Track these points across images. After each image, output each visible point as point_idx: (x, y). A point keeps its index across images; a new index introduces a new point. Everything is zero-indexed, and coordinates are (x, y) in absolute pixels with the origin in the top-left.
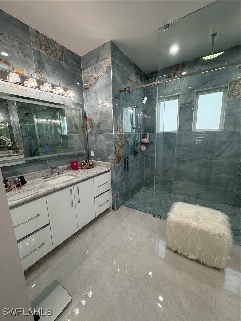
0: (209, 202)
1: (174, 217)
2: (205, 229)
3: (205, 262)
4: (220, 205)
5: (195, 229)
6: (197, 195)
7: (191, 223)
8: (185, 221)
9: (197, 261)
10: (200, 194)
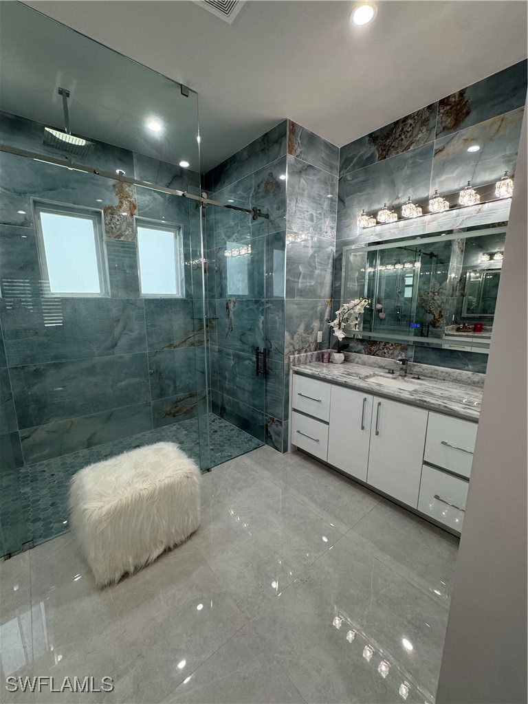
0: (116, 442)
1: (102, 504)
2: (166, 482)
3: (177, 540)
4: (134, 437)
5: (151, 496)
6: (88, 440)
7: (141, 490)
8: (127, 495)
9: (168, 550)
10: (95, 434)
